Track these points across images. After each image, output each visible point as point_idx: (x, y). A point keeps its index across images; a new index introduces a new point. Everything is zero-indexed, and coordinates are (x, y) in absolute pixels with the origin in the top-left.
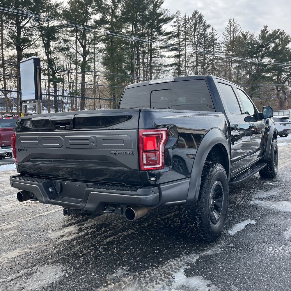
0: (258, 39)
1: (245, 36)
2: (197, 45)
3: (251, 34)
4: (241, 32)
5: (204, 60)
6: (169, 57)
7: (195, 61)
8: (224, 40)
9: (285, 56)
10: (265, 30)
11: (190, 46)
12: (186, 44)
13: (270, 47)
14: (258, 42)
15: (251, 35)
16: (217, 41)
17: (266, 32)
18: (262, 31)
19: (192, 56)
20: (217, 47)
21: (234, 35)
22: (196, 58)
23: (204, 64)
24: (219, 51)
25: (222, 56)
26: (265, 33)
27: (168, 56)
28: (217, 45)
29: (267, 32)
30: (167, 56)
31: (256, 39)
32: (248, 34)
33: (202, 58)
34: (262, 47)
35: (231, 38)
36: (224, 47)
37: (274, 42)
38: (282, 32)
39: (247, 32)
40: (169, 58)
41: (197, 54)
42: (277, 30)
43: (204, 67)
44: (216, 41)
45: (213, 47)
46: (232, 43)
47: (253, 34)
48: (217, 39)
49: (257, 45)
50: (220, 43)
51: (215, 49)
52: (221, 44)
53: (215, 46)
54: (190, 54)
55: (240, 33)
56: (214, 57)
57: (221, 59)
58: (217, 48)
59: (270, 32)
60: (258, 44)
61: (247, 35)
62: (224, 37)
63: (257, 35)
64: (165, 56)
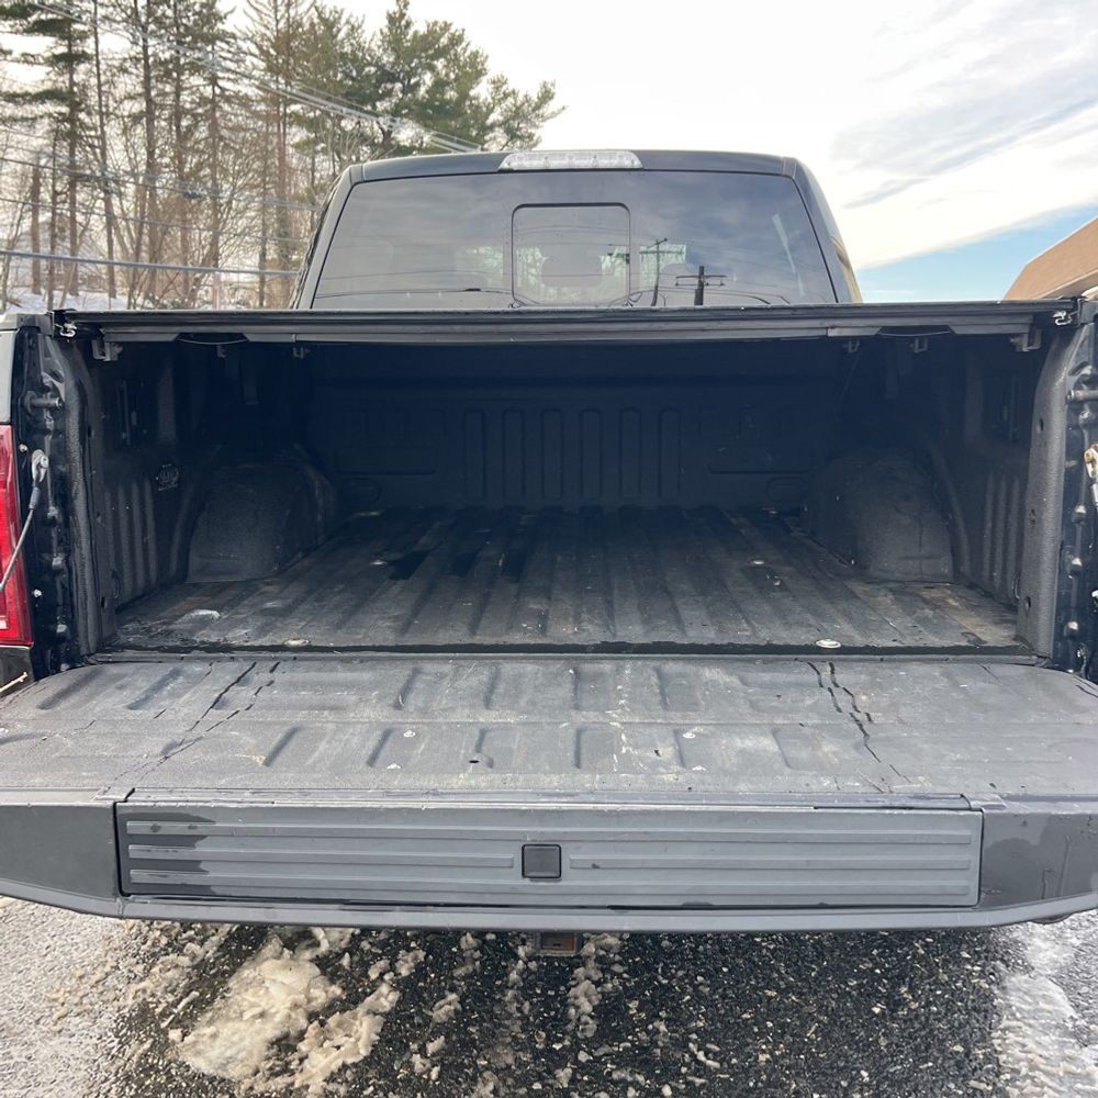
0: (379, 47)
1: (330, 25)
2: (145, 29)
3: (352, 20)
4: (317, 9)
5: (178, 95)
6: (28, 59)
7: (140, 95)
8: (252, 28)
9: (466, 126)
10: (402, 15)
11: (115, 25)
12: (96, 13)
13: (417, 85)
14: (380, 58)
15: (353, 27)
16: (227, 26)
17: (403, 23)
18: (392, 19)
19: (124, 70)
20: (229, 52)
21: (292, 12)
22: (141, 82)
23: (178, 113)
24: (232, 66)
25: (247, 89)
26: (400, 27)
27: (24, 55)
28: (228, 43)
29: (408, 25)
30: (16, 55)
31: (374, 46)
32: (340, 18)
33: (168, 88)
34: (393, 78)
35: (278, 22)
36: (252, 54)
37: (432, 68)
38: (457, 34)
39: (339, 10)
40: (26, 65)
41: (147, 67)
42: (441, 23)
43: (178, 127)
44: (220, 26)
45: (209, 48)
46: (284, 41)
47: (360, 21)
48: (225, 18)
49: (373, 69)
50: (238, 34)
51: (221, 57)
52: (244, 40)
53: (218, 43)
54: (117, 63)
55: (313, 9)
56: (218, 91)
57: (245, 102)
58: (230, 56)
59: (420, 27)
60: (380, 67)
61: (337, 20)
62: (254, 14)
63: (373, 31)
64: (10, 52)
